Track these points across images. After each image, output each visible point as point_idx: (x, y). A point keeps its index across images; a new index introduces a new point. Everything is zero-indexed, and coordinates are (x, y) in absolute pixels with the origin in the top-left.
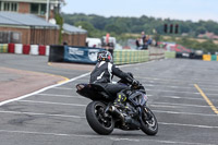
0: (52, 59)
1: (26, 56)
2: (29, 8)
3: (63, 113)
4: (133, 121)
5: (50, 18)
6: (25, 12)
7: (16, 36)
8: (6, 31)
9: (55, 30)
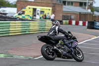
0: (89, 27)
1: (77, 26)
2: (79, 4)
3: (93, 52)
4: (67, 54)
5: (88, 9)
6: (77, 6)
7: (73, 17)
8: (68, 15)
9: (90, 14)
